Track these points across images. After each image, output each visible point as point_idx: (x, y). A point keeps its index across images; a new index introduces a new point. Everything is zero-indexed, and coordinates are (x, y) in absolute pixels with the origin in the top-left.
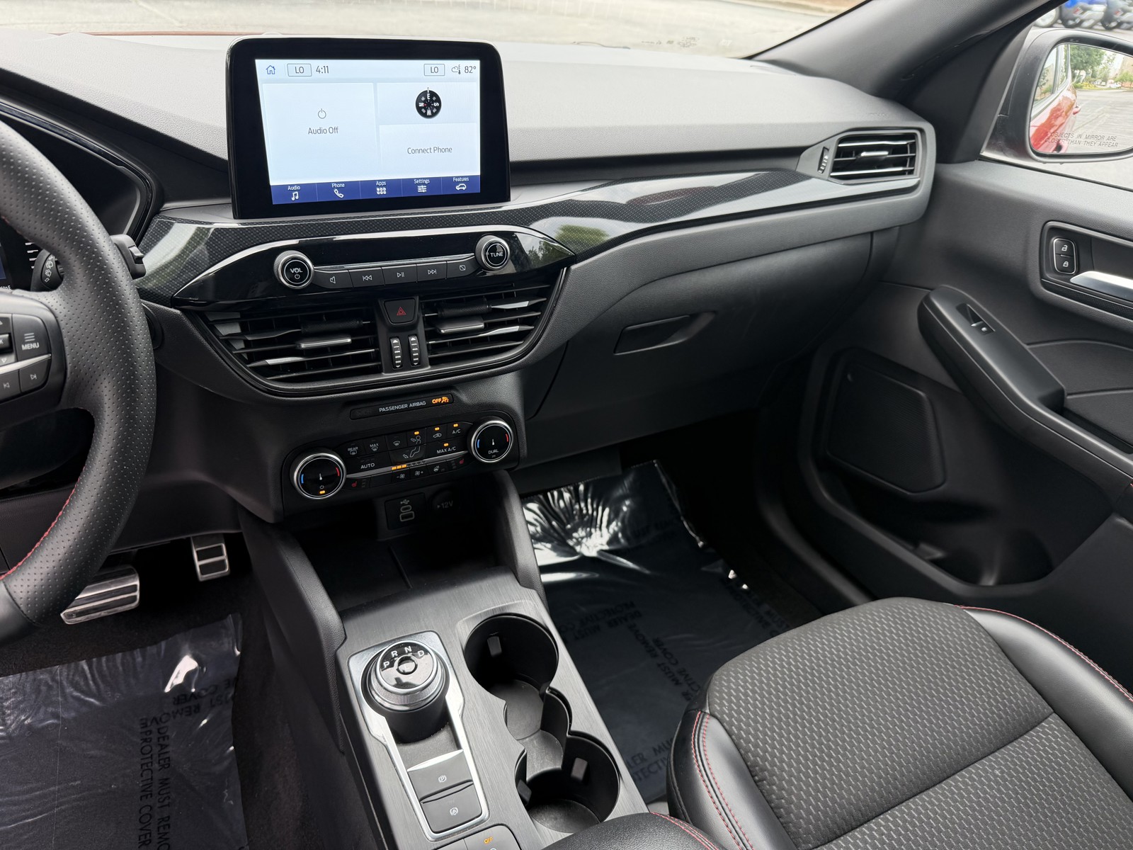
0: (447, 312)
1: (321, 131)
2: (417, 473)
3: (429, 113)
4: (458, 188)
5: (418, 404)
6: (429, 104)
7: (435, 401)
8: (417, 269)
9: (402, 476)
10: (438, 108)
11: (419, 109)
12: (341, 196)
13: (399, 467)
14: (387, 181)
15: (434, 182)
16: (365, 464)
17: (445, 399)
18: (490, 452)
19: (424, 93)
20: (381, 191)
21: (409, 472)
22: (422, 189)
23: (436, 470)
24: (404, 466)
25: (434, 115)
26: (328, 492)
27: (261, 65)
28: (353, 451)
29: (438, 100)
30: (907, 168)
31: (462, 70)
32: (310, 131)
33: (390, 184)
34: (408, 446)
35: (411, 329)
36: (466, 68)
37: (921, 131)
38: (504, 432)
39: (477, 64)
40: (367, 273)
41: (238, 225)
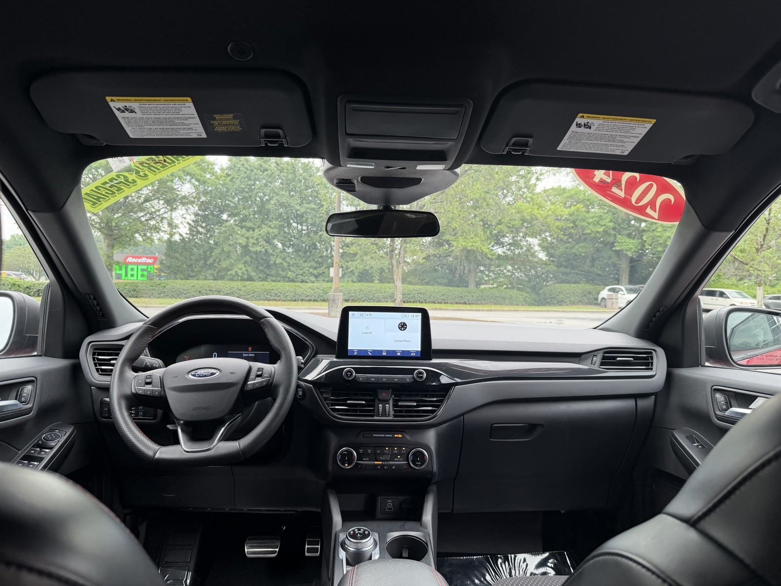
0: (402, 398)
1: (366, 333)
2: (385, 467)
3: (403, 329)
4: (412, 354)
5: (389, 436)
7: (396, 436)
8: (391, 378)
9: (379, 467)
10: (406, 328)
11: (399, 328)
12: (370, 354)
13: (378, 463)
14: (387, 350)
15: (403, 352)
16: (365, 458)
17: (400, 436)
18: (417, 463)
19: (401, 323)
20: (384, 354)
21: (382, 466)
22: (399, 354)
23: (393, 468)
24: (380, 463)
25: (404, 330)
26: (348, 466)
27: (350, 313)
28: (361, 451)
29: (406, 325)
30: (650, 367)
31: (415, 316)
32: (363, 333)
33: (387, 351)
34: (383, 454)
35: (387, 401)
36: (417, 316)
37: (655, 350)
38: (424, 455)
39: (420, 314)
40: (373, 378)
41: (336, 360)
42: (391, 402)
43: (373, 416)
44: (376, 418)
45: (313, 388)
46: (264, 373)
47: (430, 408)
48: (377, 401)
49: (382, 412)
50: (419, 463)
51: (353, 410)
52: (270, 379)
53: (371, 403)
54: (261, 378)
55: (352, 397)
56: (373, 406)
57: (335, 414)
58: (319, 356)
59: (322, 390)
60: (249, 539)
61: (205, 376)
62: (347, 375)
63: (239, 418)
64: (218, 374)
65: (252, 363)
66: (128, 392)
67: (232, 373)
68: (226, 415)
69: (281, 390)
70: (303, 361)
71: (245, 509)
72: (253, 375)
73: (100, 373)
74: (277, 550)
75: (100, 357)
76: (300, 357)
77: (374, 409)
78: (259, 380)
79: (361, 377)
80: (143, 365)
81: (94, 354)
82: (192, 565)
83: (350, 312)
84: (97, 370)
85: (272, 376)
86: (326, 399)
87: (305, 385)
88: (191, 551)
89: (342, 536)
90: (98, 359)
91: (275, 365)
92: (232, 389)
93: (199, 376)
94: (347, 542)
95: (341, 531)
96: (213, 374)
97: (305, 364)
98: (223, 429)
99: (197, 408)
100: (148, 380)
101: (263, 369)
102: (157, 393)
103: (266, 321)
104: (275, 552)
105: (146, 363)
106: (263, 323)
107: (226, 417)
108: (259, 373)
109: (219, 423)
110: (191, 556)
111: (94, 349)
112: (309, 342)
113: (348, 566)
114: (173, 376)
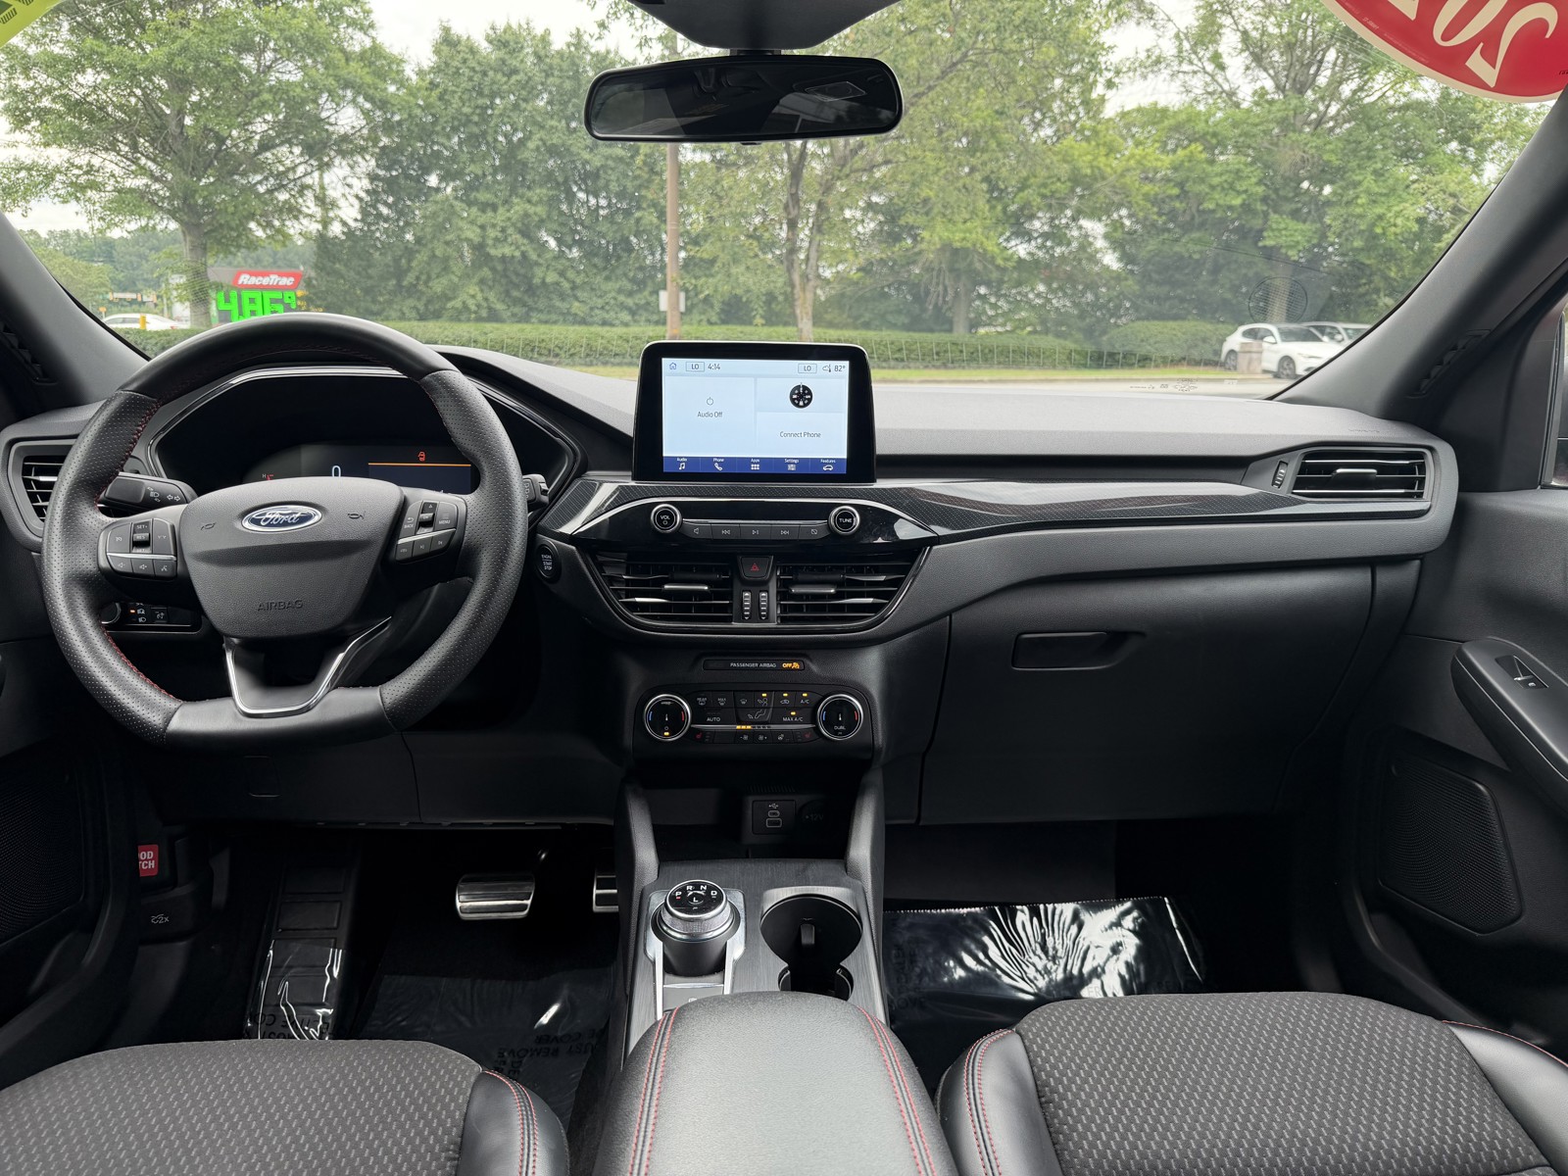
0: (800, 577)
1: (709, 415)
2: (761, 738)
3: (801, 403)
4: (825, 468)
5: (768, 665)
6: (802, 397)
7: (786, 665)
8: (771, 528)
9: (746, 737)
10: (810, 400)
11: (793, 400)
12: (720, 469)
13: (744, 727)
14: (761, 459)
15: (802, 462)
16: (711, 717)
17: (796, 665)
18: (836, 728)
19: (798, 387)
20: (755, 467)
21: (753, 734)
22: (792, 468)
23: (780, 738)
24: (749, 727)
25: (805, 405)
26: (672, 734)
27: (666, 362)
28: (702, 701)
29: (810, 393)
30: (1416, 490)
31: (833, 369)
32: (699, 414)
33: (763, 461)
34: (756, 708)
35: (762, 585)
36: (836, 367)
37: (1431, 449)
38: (853, 708)
39: (846, 363)
40: (727, 528)
41: (633, 483)
42: (773, 587)
43: (729, 620)
44: (736, 625)
45: (577, 553)
46: (438, 516)
47: (870, 600)
48: (737, 586)
49: (751, 611)
50: (842, 728)
51: (679, 607)
52: (454, 533)
53: (724, 589)
54: (431, 529)
55: (677, 576)
56: (729, 596)
57: (634, 616)
58: (593, 475)
59: (600, 559)
60: (465, 881)
61: (285, 524)
62: (660, 521)
63: (384, 630)
64: (316, 518)
65: (408, 491)
66: (87, 565)
67: (354, 517)
68: (346, 621)
69: (485, 561)
70: (544, 486)
71: (446, 823)
72: (409, 522)
74: (529, 902)
75: (42, 478)
76: (539, 478)
77: (730, 605)
78: (425, 534)
79: (697, 525)
80: (139, 497)
81: (26, 471)
82: (343, 934)
83: (663, 360)
84: (38, 511)
85: (458, 523)
86: (611, 580)
87: (557, 545)
88: (338, 905)
89: (657, 900)
90: (38, 484)
91: (469, 498)
92: (355, 557)
93: (269, 525)
94: (667, 918)
95: (655, 887)
96: (308, 517)
97: (555, 496)
98: (341, 656)
99: (269, 607)
100: (139, 537)
101: (435, 505)
102: (164, 569)
103: (439, 379)
104: (522, 908)
105: (147, 493)
106: (427, 384)
107: (349, 627)
108: (427, 516)
109: (333, 640)
110: (339, 916)
111: (26, 460)
112: (564, 438)
113: (667, 976)
114: (204, 524)
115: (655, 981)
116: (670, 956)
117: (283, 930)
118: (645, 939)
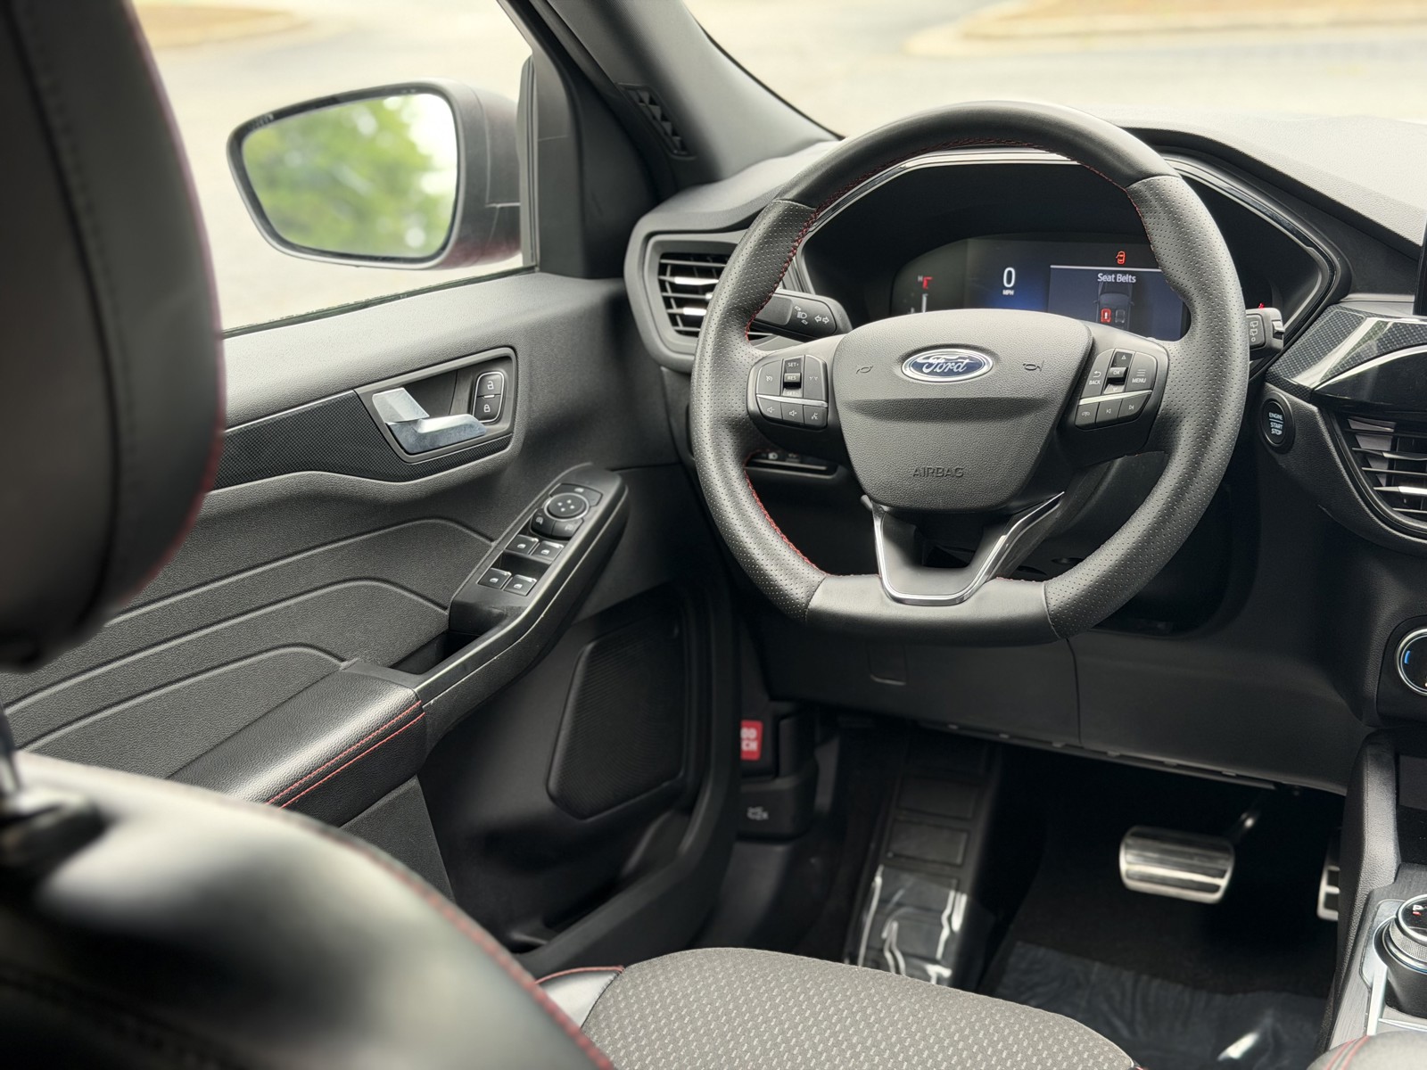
41: (1416, 319)
45: (1319, 418)
46: (1131, 373)
52: (1149, 396)
54: (1122, 388)
57: (1395, 514)
58: (1355, 300)
59: (1355, 426)
60: (1137, 835)
61: (951, 373)
63: (1055, 508)
64: (985, 369)
65: (1099, 331)
66: (738, 410)
67: (1031, 368)
68: (1014, 496)
69: (1186, 437)
70: (1280, 327)
71: (1113, 753)
72: (1095, 378)
73: (681, 327)
74: (1223, 883)
75: (680, 280)
76: (1273, 313)
78: (1115, 394)
80: (785, 318)
81: (662, 269)
82: (969, 875)
84: (673, 318)
85: (1157, 383)
86: (1365, 458)
87: (1293, 404)
88: (964, 836)
89: (1386, 912)
90: (675, 288)
91: (1173, 347)
92: (1027, 420)
93: (932, 373)
94: (1396, 935)
95: (1388, 894)
96: (973, 366)
97: (1291, 337)
98: (1003, 539)
99: (926, 473)
100: (791, 377)
101: (1129, 356)
102: (815, 417)
103: (1151, 187)
104: (1215, 888)
105: (795, 312)
106: (1136, 192)
107: (1015, 504)
108: (1117, 371)
109: (993, 519)
110: (966, 850)
111: (664, 256)
112: (1319, 246)
113: (1388, 1009)
114: (860, 367)
115: (1368, 1011)
116: (1394, 985)
117: (896, 855)
118: (1363, 957)
